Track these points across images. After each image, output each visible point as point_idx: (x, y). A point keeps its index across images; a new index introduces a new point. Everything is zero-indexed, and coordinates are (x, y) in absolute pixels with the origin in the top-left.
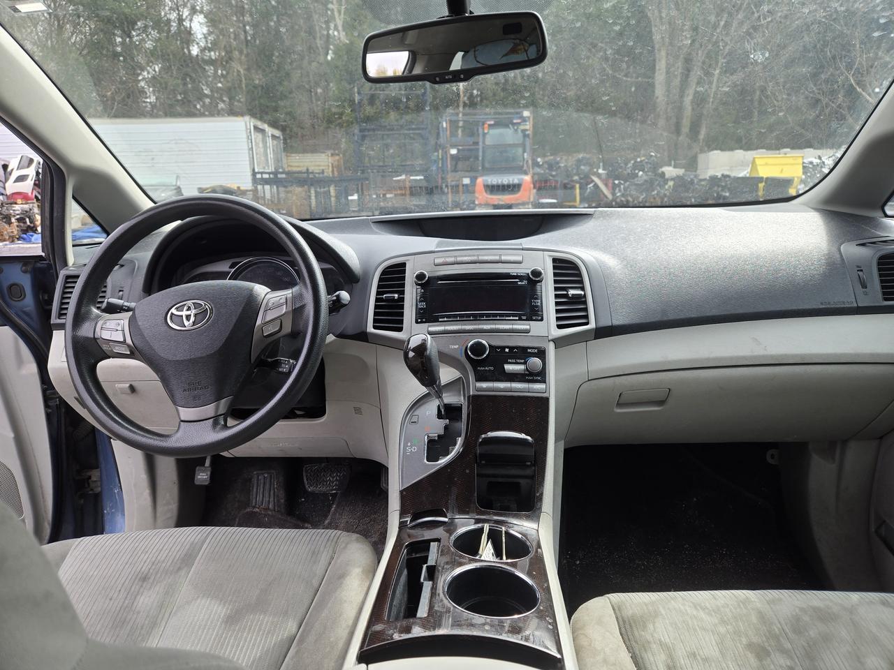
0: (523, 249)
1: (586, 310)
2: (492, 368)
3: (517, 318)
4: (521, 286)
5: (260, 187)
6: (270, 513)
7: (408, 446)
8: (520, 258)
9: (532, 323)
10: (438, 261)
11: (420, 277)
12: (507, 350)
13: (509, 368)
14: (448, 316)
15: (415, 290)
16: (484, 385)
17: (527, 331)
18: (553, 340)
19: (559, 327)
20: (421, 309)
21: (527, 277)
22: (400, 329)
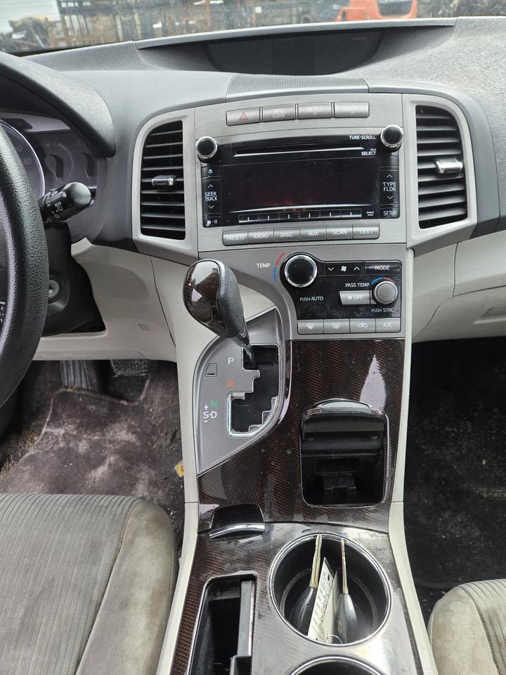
0: (369, 91)
1: (463, 193)
2: (321, 298)
3: (360, 216)
4: (367, 159)
5: (67, 18)
6: (83, 392)
7: (205, 410)
8: (363, 108)
9: (381, 221)
10: (233, 117)
11: (205, 147)
12: (344, 269)
13: (348, 297)
14: (253, 216)
15: (198, 171)
16: (310, 325)
17: (375, 237)
18: (413, 248)
19: (424, 225)
20: (211, 203)
21: (376, 142)
22: (181, 236)
